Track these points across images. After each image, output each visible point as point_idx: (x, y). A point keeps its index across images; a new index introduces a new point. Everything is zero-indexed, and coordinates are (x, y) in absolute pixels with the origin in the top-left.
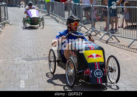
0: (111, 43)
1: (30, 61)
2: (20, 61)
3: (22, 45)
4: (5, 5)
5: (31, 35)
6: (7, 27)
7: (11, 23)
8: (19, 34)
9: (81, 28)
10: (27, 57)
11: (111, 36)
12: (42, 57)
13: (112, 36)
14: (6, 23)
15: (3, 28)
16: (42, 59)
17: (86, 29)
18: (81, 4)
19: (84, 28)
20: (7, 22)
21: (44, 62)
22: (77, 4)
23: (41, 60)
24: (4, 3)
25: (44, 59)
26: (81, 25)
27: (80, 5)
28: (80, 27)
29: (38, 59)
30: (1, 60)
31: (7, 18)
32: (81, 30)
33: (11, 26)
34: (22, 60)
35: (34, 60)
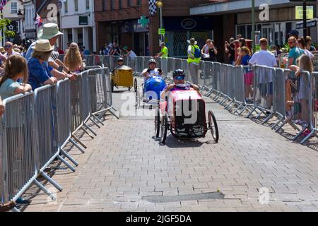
1: (161, 202)
2: (137, 204)
3: (144, 166)
4: (106, 71)
6: (109, 123)
7: (117, 114)
8: (137, 140)
9: (283, 125)
10: (153, 194)
12: (189, 193)
14: (108, 113)
15: (99, 124)
16: (189, 200)
17: (296, 128)
18: (283, 70)
19: (290, 126)
20: (109, 110)
21: (192, 206)
23: (186, 200)
24: (103, 67)
25: (192, 199)
26: (284, 118)
28: (281, 123)
29: (180, 199)
30: (93, 200)
31: (108, 102)
32: (283, 130)
33: (119, 120)
34: (141, 201)
35: (169, 201)
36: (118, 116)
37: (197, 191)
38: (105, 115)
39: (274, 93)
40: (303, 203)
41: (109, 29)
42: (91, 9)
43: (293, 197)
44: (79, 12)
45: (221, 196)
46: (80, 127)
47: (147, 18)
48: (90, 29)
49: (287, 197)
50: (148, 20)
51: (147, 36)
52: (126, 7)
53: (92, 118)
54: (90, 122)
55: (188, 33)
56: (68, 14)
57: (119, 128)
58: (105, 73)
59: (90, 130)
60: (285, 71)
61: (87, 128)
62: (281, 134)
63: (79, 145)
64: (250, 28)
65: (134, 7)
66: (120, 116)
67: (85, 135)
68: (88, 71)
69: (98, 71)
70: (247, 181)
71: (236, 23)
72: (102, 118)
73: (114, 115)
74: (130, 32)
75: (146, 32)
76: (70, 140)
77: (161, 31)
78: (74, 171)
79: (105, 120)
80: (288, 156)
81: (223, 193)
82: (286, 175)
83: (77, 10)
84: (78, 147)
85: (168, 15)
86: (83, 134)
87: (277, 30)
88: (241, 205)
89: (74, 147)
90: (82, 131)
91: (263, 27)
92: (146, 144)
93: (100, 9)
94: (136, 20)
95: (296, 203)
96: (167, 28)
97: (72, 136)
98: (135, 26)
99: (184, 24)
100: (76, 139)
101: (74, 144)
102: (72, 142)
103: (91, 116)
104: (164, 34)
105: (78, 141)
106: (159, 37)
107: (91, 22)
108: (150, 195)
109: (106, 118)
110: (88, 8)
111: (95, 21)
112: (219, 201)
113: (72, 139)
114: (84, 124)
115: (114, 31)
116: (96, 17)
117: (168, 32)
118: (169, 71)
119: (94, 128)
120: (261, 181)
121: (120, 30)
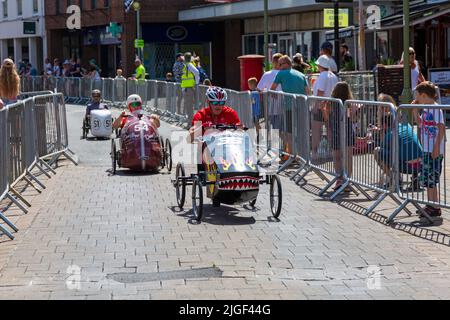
0: (406, 225)
1: (134, 281)
2: (99, 284)
3: (110, 231)
4: (59, 99)
5: (141, 198)
6: (64, 171)
7: (75, 158)
8: (102, 195)
9: (305, 174)
10: (124, 270)
11: (403, 202)
12: (172, 268)
13: (409, 201)
14: (62, 157)
15: (50, 173)
16: (173, 278)
17: (324, 178)
18: (306, 98)
19: (316, 176)
20: (63, 153)
21: (178, 287)
22: (295, 95)
23: (168, 279)
24: (55, 93)
25: (178, 277)
26: (307, 164)
27: (304, 98)
28: (304, 171)
29: (160, 277)
30: (37, 279)
31: (63, 141)
32: (306, 181)
33: (78, 167)
34: (105, 280)
35: (144, 280)
36: (76, 161)
37: (185, 267)
38: (57, 161)
39: (294, 130)
40: (332, 282)
41: (65, 39)
42: (41, 12)
43: (318, 274)
44: (24, 16)
45: (218, 273)
46: (21, 176)
47: (119, 24)
48: (39, 40)
49: (309, 274)
50: (121, 28)
51: (118, 50)
52: (89, 9)
53: (39, 164)
54: (36, 169)
55: (176, 45)
56: (9, 18)
57: (78, 178)
58: (59, 102)
59: (37, 181)
60: (309, 99)
61: (32, 178)
62: (301, 186)
63: (20, 202)
64: (261, 39)
65: (101, 10)
66: (79, 162)
67: (30, 188)
68: (34, 98)
69: (48, 99)
70: (255, 252)
71: (243, 32)
72: (54, 165)
73: (72, 160)
74: (96, 44)
75: (117, 45)
76: (7, 195)
77: (139, 44)
78: (12, 239)
79: (57, 167)
80: (312, 216)
81: (221, 268)
82: (308, 244)
83: (20, 13)
84: (18, 205)
85: (149, 21)
86: (27, 186)
87: (299, 43)
88: (245, 286)
89: (14, 204)
90: (25, 182)
91: (280, 38)
92: (115, 201)
93: (53, 12)
94: (103, 27)
95: (323, 283)
96: (146, 39)
97: (11, 190)
98: (102, 36)
99: (170, 33)
100: (15, 194)
101: (13, 201)
102: (11, 198)
103: (38, 160)
104: (142, 47)
105: (18, 196)
106: (136, 51)
107: (41, 30)
108: (118, 271)
109: (59, 164)
110: (36, 10)
111: (46, 28)
112: (215, 281)
113: (11, 194)
114: (28, 173)
115: (73, 42)
116: (46, 23)
117: (147, 45)
118: (149, 100)
119: (42, 178)
120: (274, 252)
121: (81, 41)
